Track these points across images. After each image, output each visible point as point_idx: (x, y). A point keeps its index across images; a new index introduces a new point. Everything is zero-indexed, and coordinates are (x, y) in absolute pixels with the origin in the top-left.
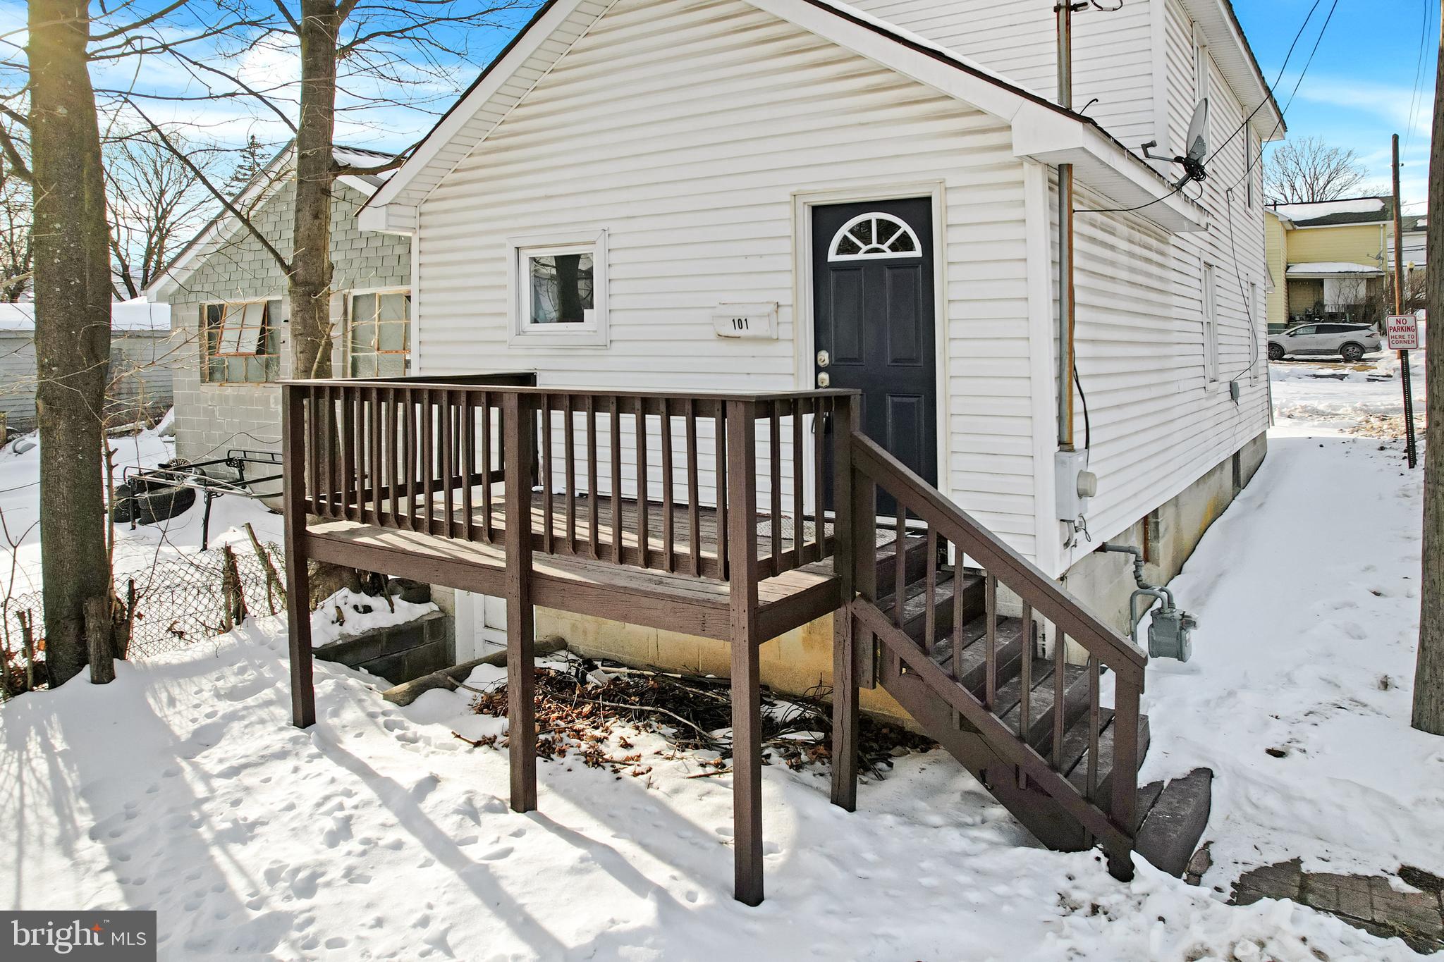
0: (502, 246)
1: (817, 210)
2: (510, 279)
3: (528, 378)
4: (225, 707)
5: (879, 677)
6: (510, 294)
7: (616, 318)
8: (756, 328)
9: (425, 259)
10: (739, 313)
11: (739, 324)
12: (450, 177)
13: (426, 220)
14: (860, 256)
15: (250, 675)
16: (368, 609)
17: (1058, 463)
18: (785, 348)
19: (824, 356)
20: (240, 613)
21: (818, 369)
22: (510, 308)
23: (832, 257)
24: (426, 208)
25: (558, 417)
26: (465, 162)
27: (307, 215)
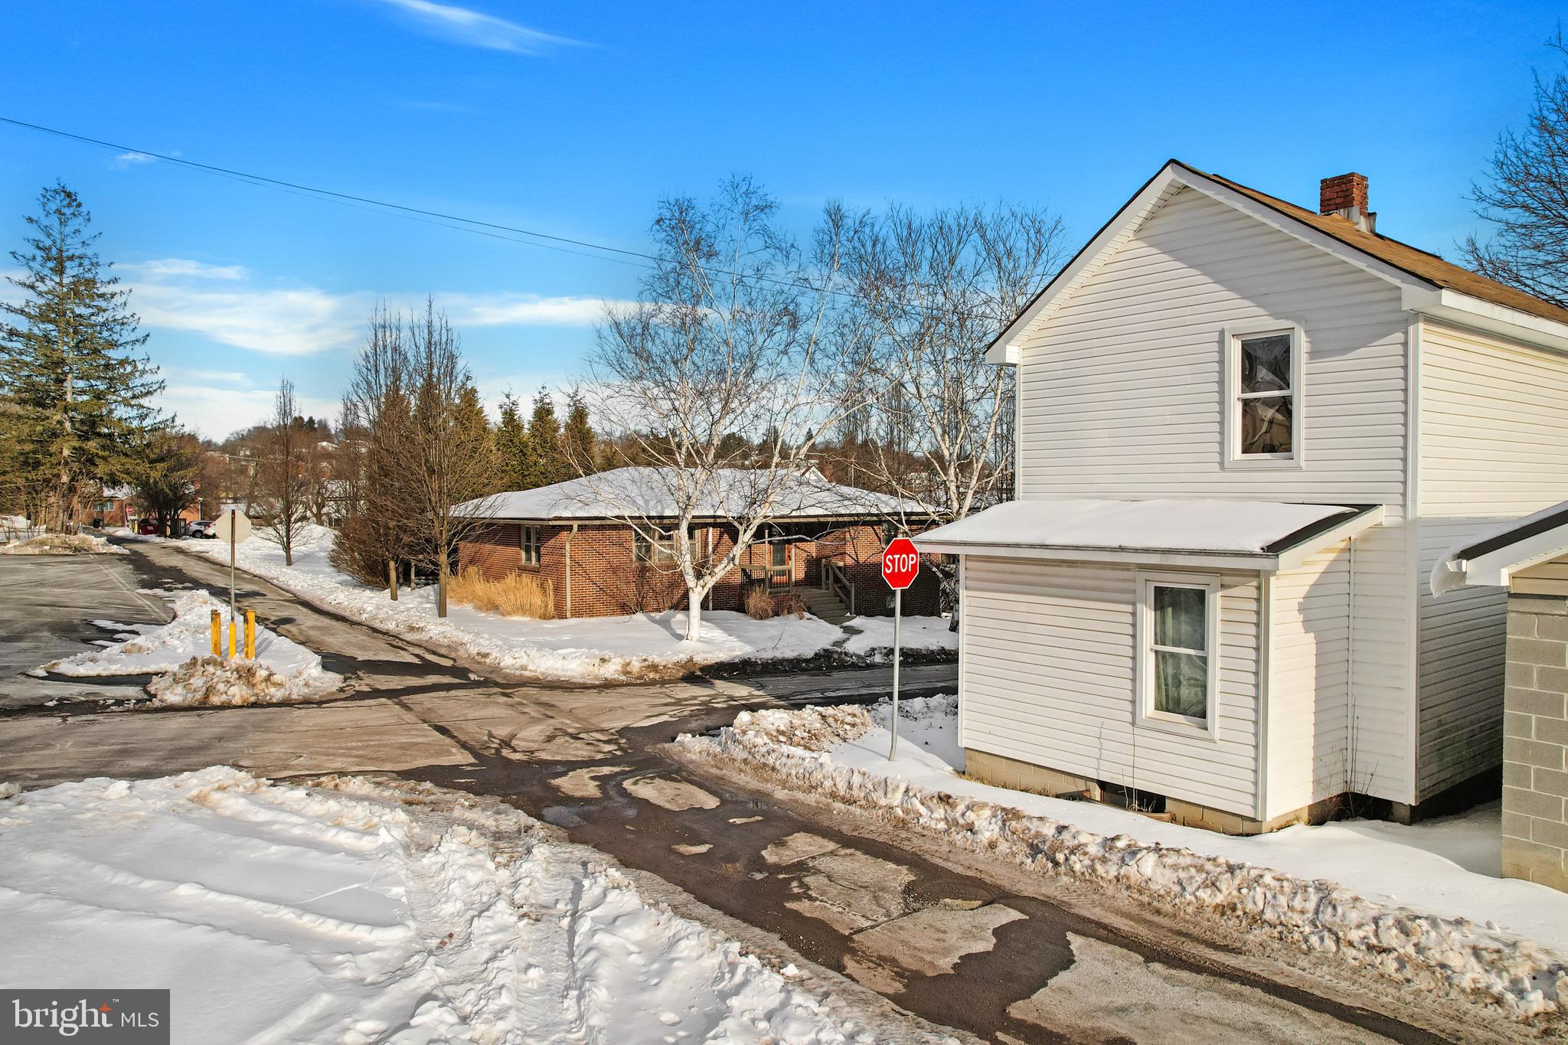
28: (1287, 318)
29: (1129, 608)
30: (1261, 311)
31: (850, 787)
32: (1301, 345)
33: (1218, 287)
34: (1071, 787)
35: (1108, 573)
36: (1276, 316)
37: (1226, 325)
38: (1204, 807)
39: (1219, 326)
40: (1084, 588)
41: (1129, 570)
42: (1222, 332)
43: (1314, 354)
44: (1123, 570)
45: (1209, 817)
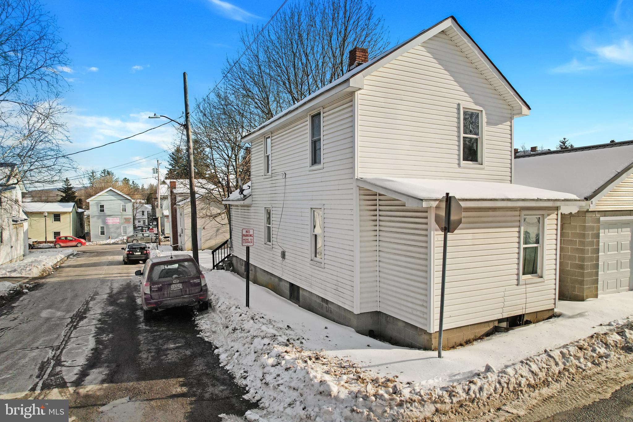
28: (480, 106)
29: (517, 229)
30: (471, 100)
31: (534, 374)
32: (484, 119)
33: (455, 83)
34: (487, 329)
35: (510, 213)
36: (476, 104)
37: (460, 102)
38: (537, 312)
39: (458, 102)
40: (499, 222)
41: (517, 211)
42: (459, 105)
43: (488, 123)
44: (515, 211)
45: (540, 316)
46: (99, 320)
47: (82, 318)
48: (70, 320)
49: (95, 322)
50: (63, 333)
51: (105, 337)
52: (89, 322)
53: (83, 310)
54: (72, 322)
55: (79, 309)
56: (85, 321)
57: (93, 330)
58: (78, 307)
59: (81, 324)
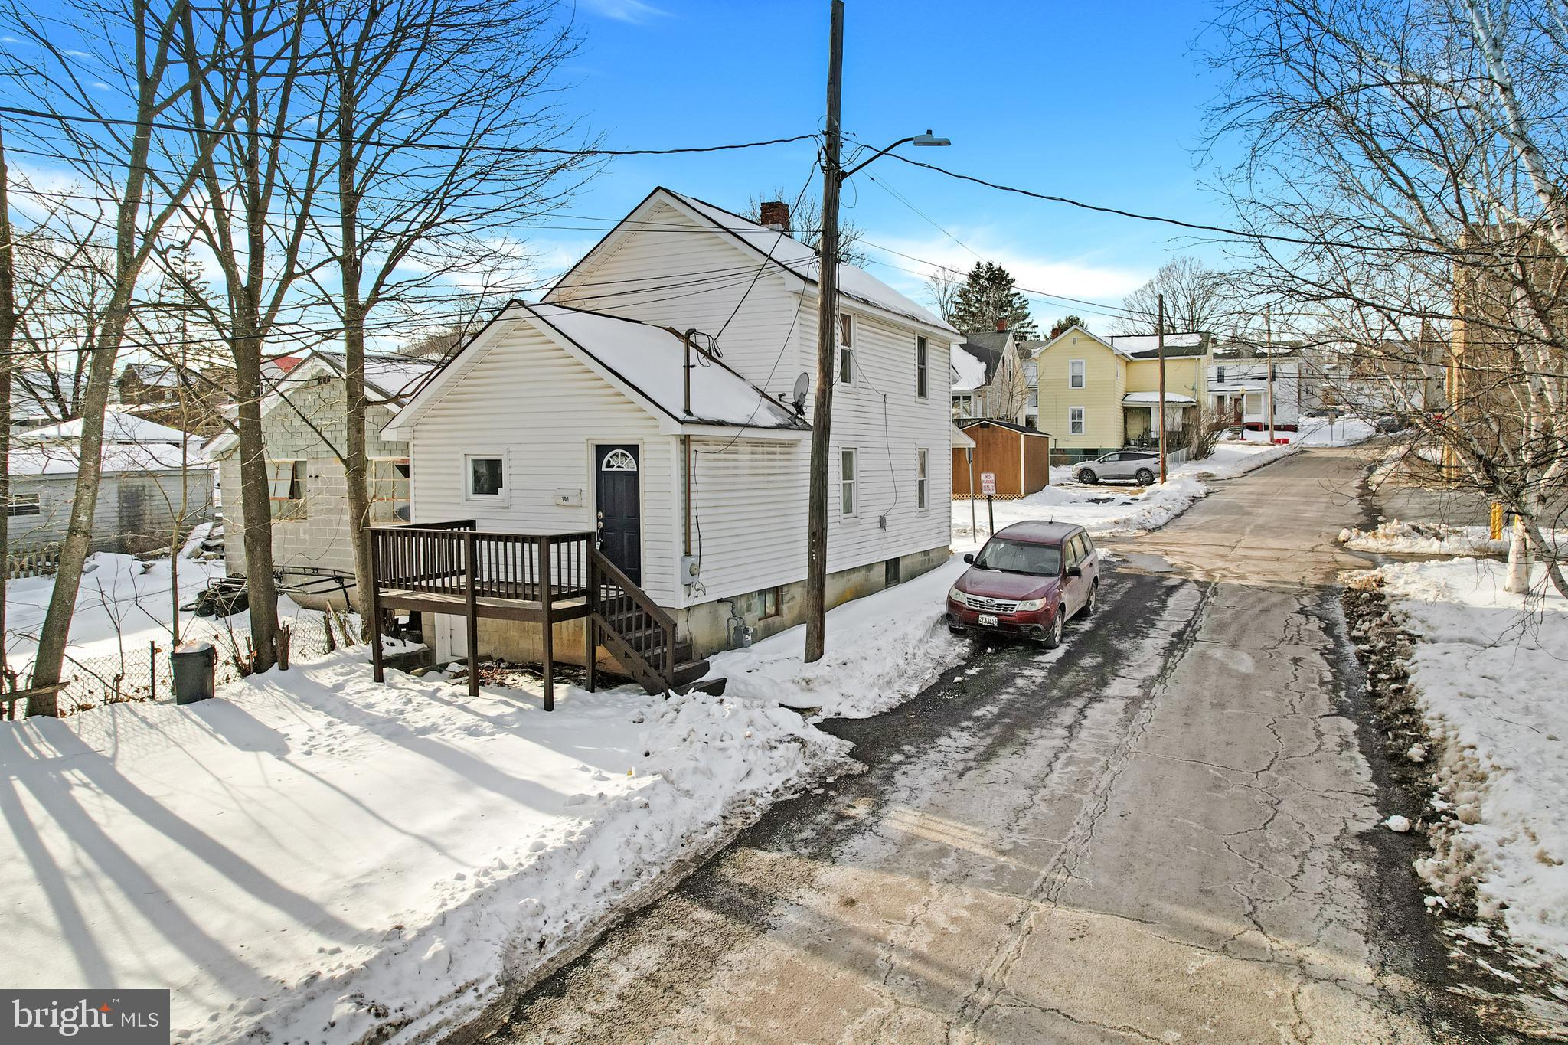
0: (458, 453)
1: (598, 447)
2: (461, 471)
3: (471, 524)
4: (341, 679)
5: (602, 642)
6: (462, 478)
7: (514, 493)
8: (572, 501)
9: (417, 456)
10: (565, 494)
11: (565, 499)
12: (429, 412)
13: (417, 435)
14: (614, 469)
15: (347, 669)
16: (393, 645)
17: (682, 560)
18: (584, 510)
19: (601, 514)
20: (332, 646)
21: (598, 520)
22: (462, 485)
23: (604, 469)
24: (417, 428)
25: (485, 543)
26: (437, 405)
27: (354, 432)
46: (1153, 626)
47: (1179, 635)
48: (1198, 636)
49: (1161, 625)
50: (1204, 617)
51: (1155, 604)
52: (1169, 626)
53: (1176, 653)
54: (1194, 632)
55: (1183, 656)
56: (1174, 630)
57: (1166, 615)
58: (1184, 663)
59: (1181, 627)
